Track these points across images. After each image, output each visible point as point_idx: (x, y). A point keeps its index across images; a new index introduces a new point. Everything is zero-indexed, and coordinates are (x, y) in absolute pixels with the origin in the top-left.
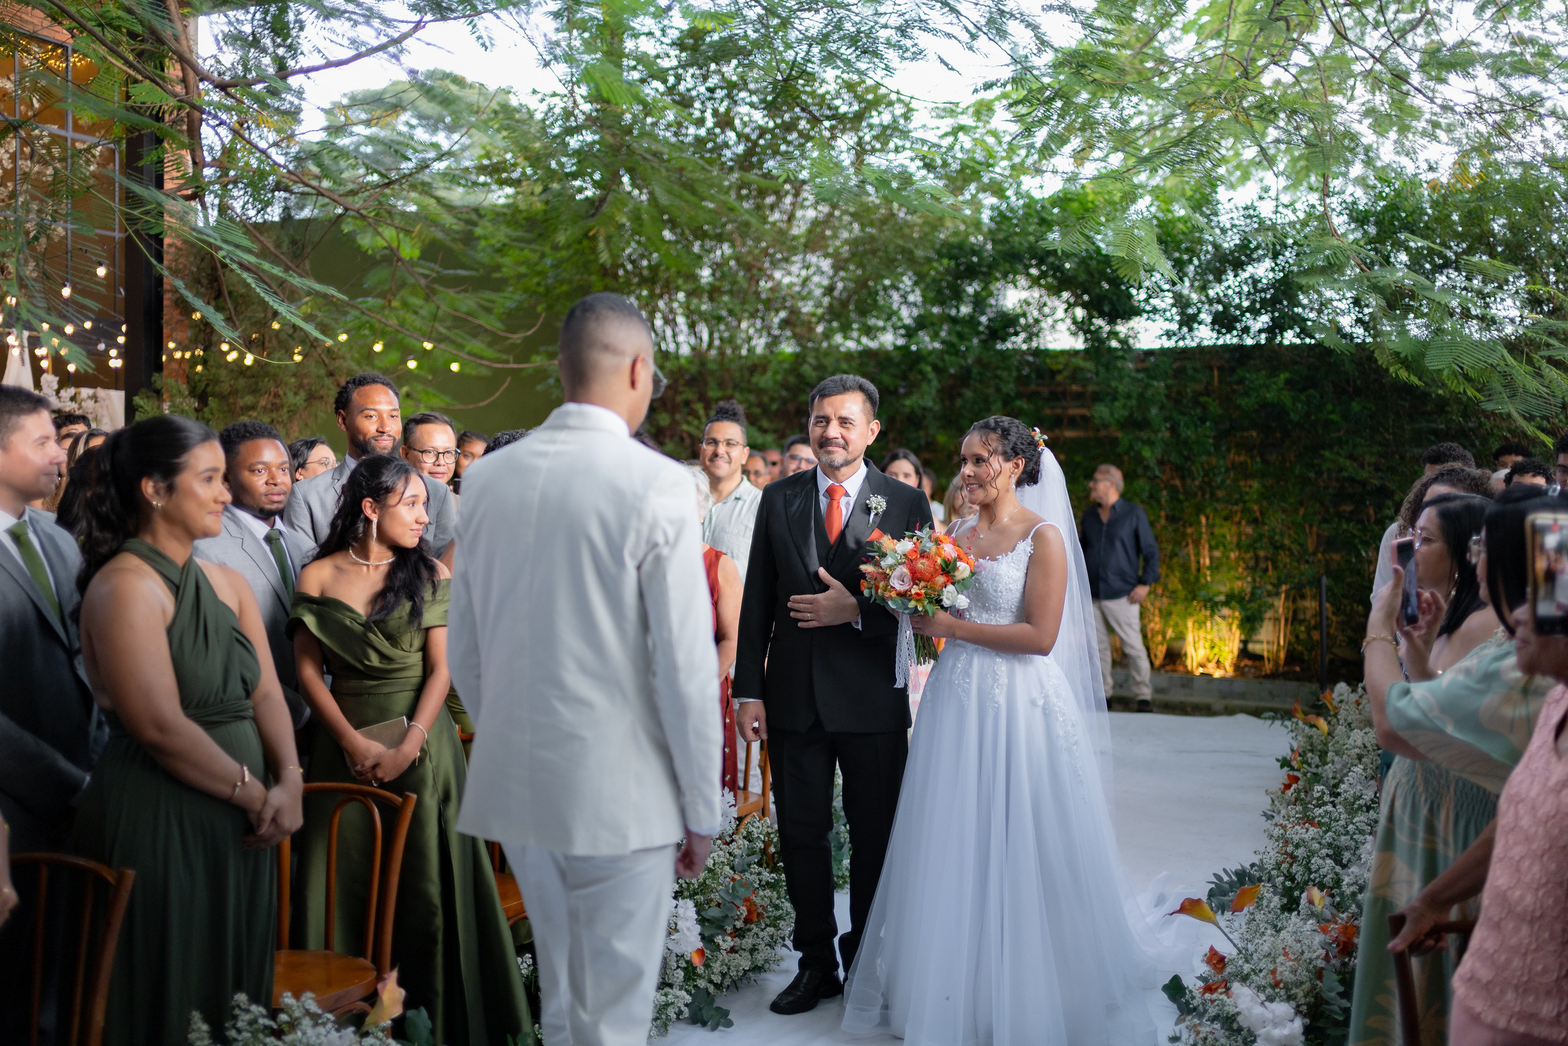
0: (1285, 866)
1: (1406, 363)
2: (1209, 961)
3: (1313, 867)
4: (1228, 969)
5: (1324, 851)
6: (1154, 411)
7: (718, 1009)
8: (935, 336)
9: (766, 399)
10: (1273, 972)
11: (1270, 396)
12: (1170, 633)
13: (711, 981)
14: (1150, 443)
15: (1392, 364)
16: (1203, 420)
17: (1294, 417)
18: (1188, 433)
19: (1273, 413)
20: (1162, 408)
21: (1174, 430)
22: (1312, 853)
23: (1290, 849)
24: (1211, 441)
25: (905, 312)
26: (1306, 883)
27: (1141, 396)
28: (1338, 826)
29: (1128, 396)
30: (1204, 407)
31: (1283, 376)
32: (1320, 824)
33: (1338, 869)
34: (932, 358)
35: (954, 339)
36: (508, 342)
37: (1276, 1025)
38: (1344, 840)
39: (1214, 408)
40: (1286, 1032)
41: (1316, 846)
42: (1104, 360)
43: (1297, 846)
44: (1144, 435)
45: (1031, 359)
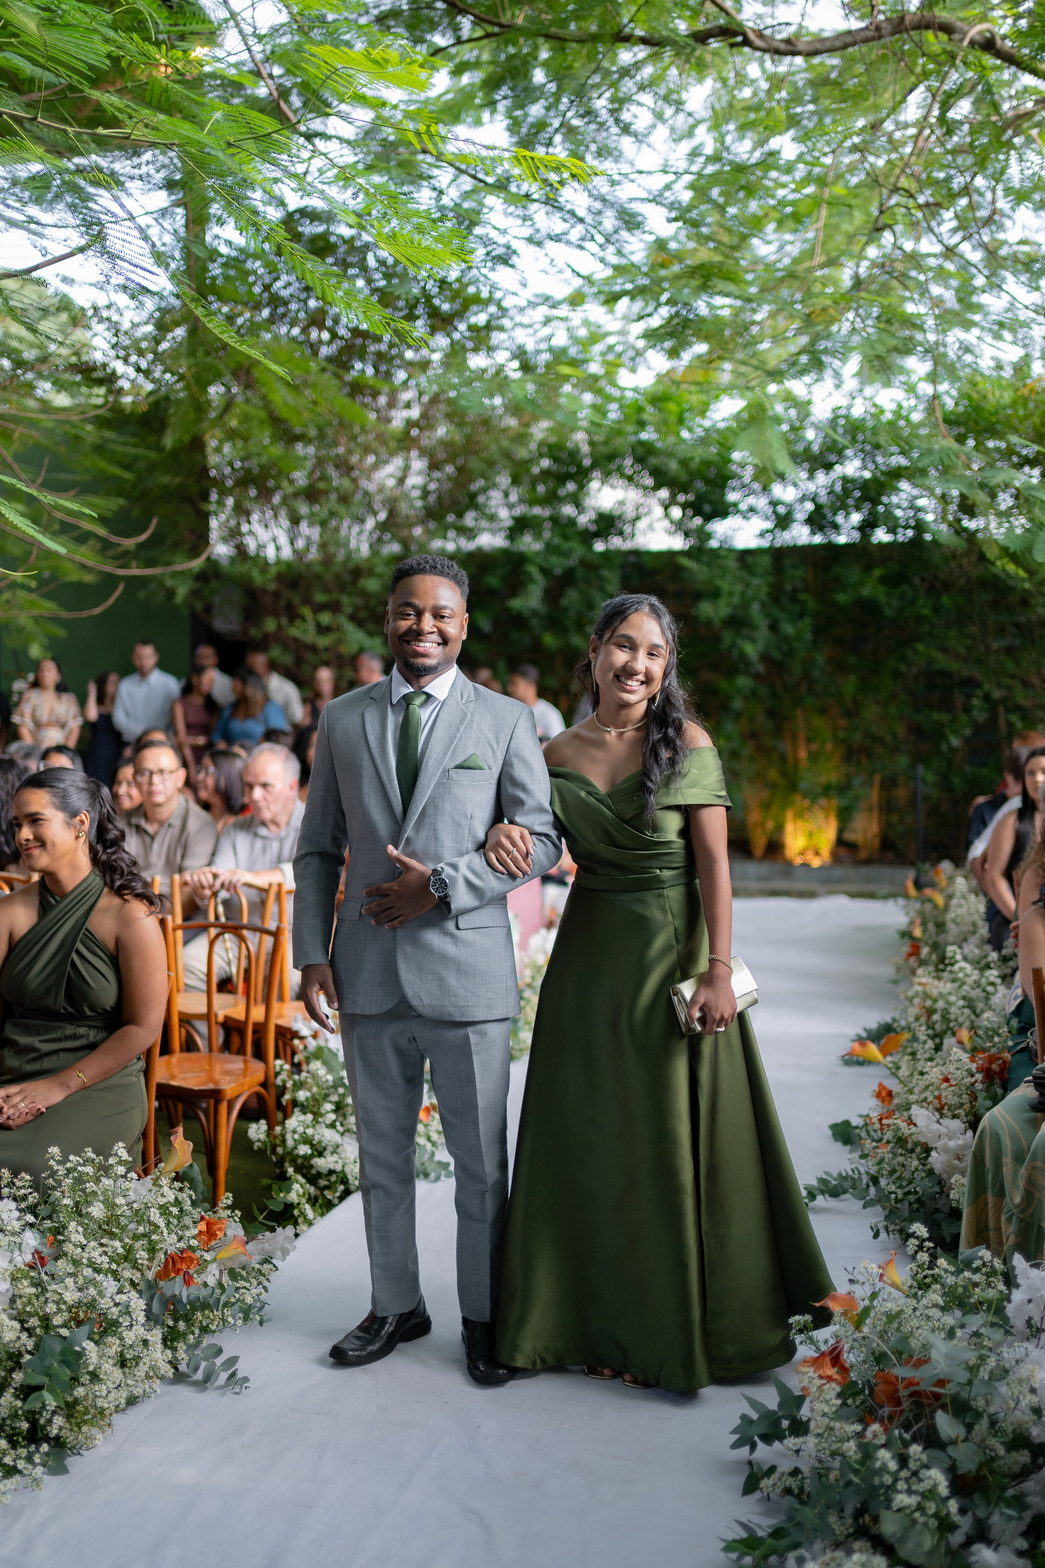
0: (923, 1019)
1: (1014, 557)
2: (878, 1095)
3: (952, 1017)
4: (896, 1101)
5: (961, 1003)
6: (756, 607)
7: (439, 1163)
8: (538, 536)
9: (372, 603)
10: (939, 1098)
11: (866, 591)
12: (770, 825)
13: (429, 1139)
14: (753, 640)
15: (1000, 558)
16: (801, 616)
17: (888, 612)
18: (788, 629)
19: (870, 607)
20: (763, 605)
21: (774, 627)
22: (950, 1004)
23: (928, 1003)
24: (809, 636)
25: (504, 514)
26: (945, 1032)
27: (743, 594)
28: (969, 981)
29: (731, 594)
30: (803, 603)
31: (877, 573)
32: (954, 981)
33: (973, 1017)
34: (539, 560)
35: (557, 540)
36: (121, 549)
37: (950, 1139)
38: (976, 993)
39: (811, 603)
40: (960, 1142)
41: (953, 999)
42: (705, 558)
43: (935, 1001)
44: (745, 632)
45: (632, 559)
